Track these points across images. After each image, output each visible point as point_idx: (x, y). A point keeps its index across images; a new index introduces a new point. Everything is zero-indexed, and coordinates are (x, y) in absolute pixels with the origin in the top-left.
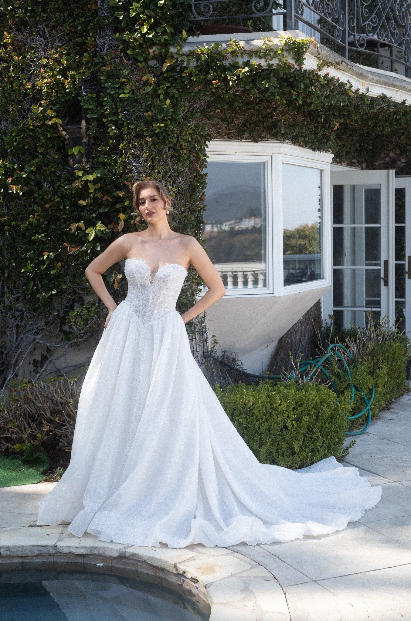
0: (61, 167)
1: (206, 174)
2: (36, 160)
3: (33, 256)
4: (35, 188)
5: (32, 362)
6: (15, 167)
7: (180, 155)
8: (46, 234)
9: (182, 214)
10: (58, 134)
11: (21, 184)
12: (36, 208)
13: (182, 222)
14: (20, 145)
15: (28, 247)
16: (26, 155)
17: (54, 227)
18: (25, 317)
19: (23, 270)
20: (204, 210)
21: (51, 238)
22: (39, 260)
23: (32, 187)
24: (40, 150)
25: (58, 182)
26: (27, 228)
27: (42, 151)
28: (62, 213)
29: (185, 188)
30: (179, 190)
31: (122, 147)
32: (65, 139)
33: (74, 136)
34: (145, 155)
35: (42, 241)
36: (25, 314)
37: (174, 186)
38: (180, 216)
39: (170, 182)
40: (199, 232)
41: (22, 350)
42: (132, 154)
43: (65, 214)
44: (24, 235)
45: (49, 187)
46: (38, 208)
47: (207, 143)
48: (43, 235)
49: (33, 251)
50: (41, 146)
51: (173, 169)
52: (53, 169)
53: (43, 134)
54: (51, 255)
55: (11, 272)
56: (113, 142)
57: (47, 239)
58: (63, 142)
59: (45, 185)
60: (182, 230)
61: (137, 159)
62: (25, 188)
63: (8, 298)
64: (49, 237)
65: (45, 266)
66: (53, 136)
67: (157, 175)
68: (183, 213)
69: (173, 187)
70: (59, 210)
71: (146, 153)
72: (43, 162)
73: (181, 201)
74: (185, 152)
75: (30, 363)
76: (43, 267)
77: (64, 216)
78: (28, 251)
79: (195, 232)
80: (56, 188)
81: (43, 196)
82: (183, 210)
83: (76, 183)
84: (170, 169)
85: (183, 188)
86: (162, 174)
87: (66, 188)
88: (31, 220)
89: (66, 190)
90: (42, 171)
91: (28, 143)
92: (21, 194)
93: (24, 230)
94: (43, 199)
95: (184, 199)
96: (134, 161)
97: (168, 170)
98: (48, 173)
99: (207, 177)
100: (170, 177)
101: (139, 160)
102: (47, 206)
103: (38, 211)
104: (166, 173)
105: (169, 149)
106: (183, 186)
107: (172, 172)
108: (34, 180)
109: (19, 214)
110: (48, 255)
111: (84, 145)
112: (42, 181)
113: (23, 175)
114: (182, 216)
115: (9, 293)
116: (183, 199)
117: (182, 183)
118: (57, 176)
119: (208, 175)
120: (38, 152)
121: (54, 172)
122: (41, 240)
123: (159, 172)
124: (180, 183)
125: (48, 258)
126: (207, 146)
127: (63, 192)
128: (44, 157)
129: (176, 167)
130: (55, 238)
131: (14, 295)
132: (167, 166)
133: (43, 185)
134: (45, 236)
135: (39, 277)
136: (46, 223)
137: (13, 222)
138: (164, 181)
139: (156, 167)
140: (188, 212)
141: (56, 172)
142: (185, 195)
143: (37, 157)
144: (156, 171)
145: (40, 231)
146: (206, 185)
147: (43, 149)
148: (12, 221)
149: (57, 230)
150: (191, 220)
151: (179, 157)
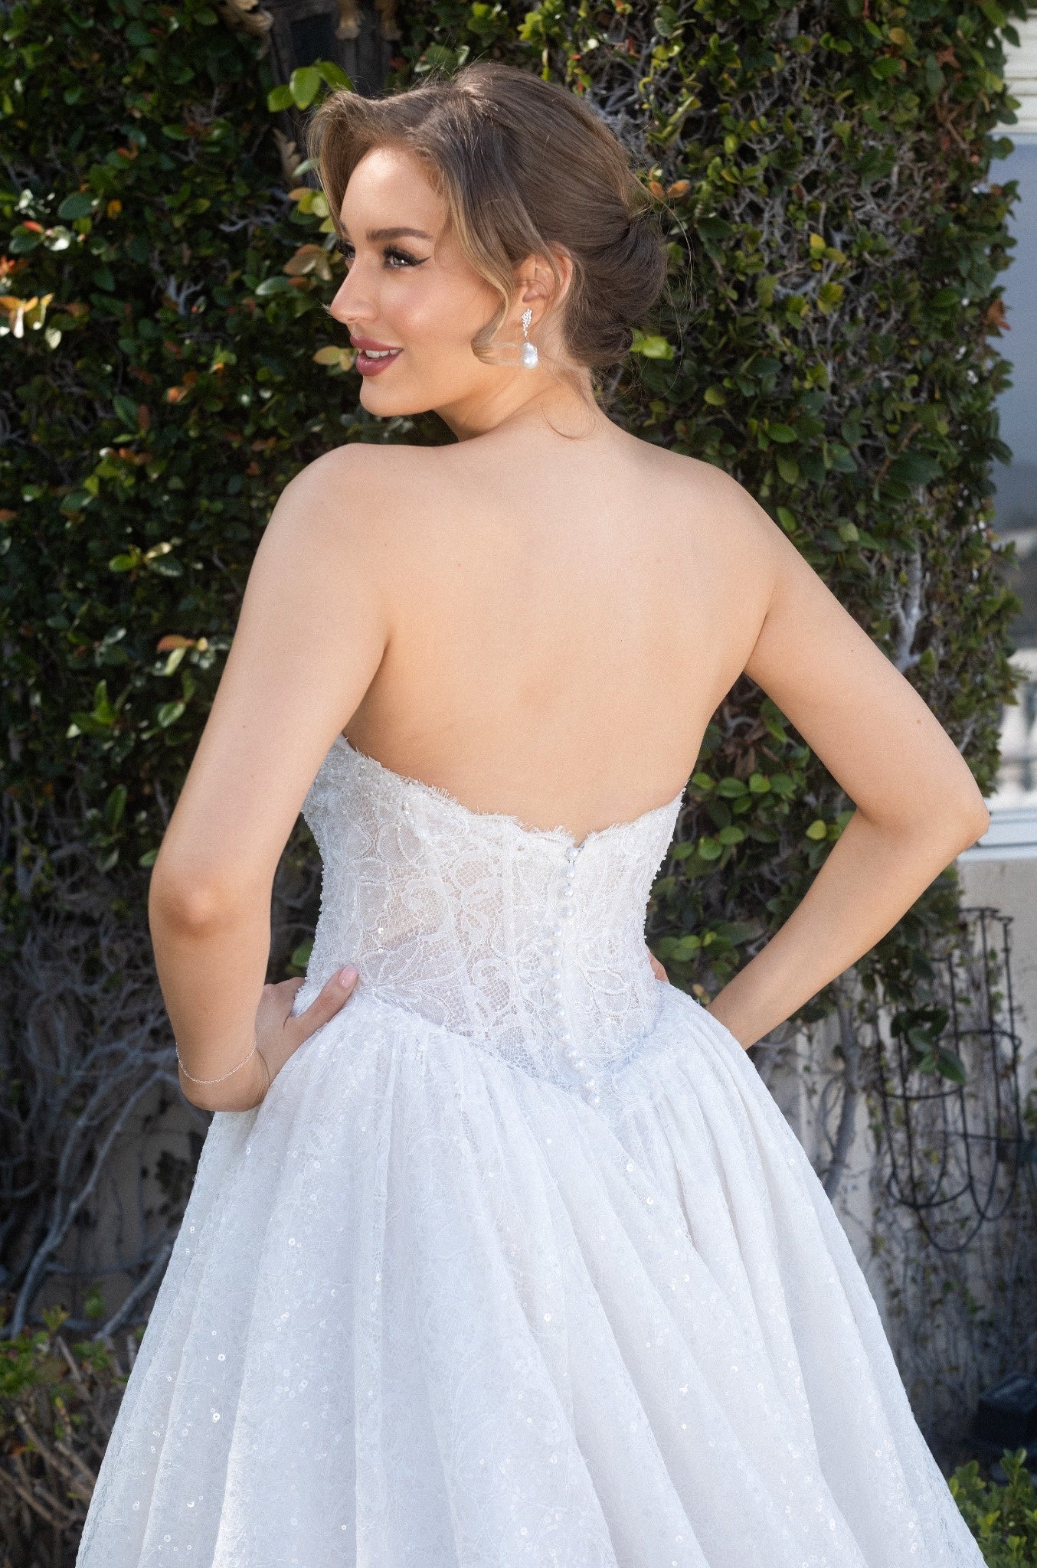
0: (242, 190)
1: (1009, 190)
2: (115, 160)
3: (122, 657)
4: (122, 309)
5: (153, 1170)
6: (23, 203)
7: (867, 53)
8: (176, 541)
9: (880, 402)
10: (220, 15)
11: (55, 288)
12: (122, 408)
13: (879, 451)
14: (45, 93)
15: (101, 611)
16: (75, 139)
17: (218, 506)
18: (105, 960)
19: (73, 731)
20: (1002, 385)
21: (208, 563)
22: (151, 678)
23: (106, 301)
24: (140, 106)
25: (235, 268)
26: (91, 515)
27: (146, 108)
28: (249, 430)
29: (899, 256)
30: (863, 264)
31: (535, 32)
32: (257, 38)
33: (301, 15)
34: (660, 57)
35: (168, 582)
36: (104, 942)
37: (838, 238)
38: (872, 411)
39: (812, 213)
40: (976, 505)
41: (91, 1118)
42: (589, 63)
43: (261, 434)
44: (80, 553)
45: (191, 300)
46: (133, 408)
47: (1016, 24)
48: (166, 548)
49: (121, 634)
50: (141, 87)
51: (826, 142)
52: (204, 204)
53: (149, 16)
54: (203, 654)
55: (37, 734)
56: (489, 12)
57: (186, 567)
58: (243, 53)
59: (171, 291)
60: (883, 495)
61: (619, 92)
62: (77, 310)
63: (31, 859)
64: (199, 559)
65: (179, 709)
66: (194, 23)
67: (738, 165)
68: (884, 396)
69: (829, 242)
70: (234, 415)
71: (668, 44)
72: (152, 169)
73: (878, 327)
74: (895, 35)
75: (144, 1173)
76: (169, 713)
77: (258, 446)
78: (97, 630)
79: (955, 507)
80: (221, 301)
81: (158, 343)
82: (886, 384)
83: (306, 262)
84: (810, 142)
85: (884, 253)
86: (764, 160)
87: (261, 291)
88: (104, 470)
89: (264, 303)
90: (149, 215)
91: (83, 78)
92: (54, 339)
93: (79, 528)
94: (157, 363)
95: (896, 315)
96: (603, 103)
97: (799, 144)
98: (178, 222)
99: (1015, 206)
100: (810, 182)
101: (631, 92)
102: (173, 394)
103: (136, 423)
104: (787, 158)
105: (804, 24)
106: (887, 243)
107: (819, 160)
108: (112, 266)
109: (60, 447)
110: (189, 652)
111: (350, 54)
112: (156, 266)
113: (54, 240)
114: (880, 415)
115: (33, 842)
116: (885, 315)
117: (880, 222)
118: (226, 237)
119: (1019, 190)
120: (132, 120)
121: (209, 221)
122: (156, 575)
123: (746, 154)
124: (866, 223)
125: (185, 663)
126: (1013, 36)
127: (249, 316)
128: (156, 140)
129: (843, 127)
130: (226, 563)
131: (52, 849)
132: (794, 118)
133: (161, 292)
134: (175, 550)
135: (154, 760)
136: (175, 483)
137: (27, 488)
138: (779, 209)
139: (727, 122)
140: (916, 392)
141: (221, 219)
142: (899, 292)
143: (121, 141)
144: (730, 144)
145: (152, 528)
146: (1009, 252)
147: (151, 98)
148: (28, 481)
149: (234, 518)
150: (935, 432)
151: (860, 68)
